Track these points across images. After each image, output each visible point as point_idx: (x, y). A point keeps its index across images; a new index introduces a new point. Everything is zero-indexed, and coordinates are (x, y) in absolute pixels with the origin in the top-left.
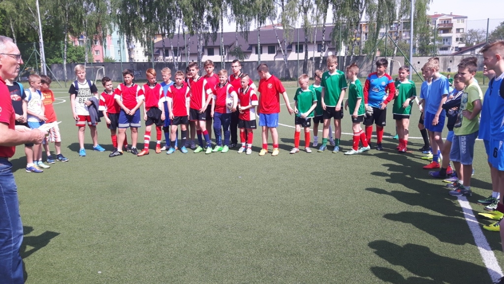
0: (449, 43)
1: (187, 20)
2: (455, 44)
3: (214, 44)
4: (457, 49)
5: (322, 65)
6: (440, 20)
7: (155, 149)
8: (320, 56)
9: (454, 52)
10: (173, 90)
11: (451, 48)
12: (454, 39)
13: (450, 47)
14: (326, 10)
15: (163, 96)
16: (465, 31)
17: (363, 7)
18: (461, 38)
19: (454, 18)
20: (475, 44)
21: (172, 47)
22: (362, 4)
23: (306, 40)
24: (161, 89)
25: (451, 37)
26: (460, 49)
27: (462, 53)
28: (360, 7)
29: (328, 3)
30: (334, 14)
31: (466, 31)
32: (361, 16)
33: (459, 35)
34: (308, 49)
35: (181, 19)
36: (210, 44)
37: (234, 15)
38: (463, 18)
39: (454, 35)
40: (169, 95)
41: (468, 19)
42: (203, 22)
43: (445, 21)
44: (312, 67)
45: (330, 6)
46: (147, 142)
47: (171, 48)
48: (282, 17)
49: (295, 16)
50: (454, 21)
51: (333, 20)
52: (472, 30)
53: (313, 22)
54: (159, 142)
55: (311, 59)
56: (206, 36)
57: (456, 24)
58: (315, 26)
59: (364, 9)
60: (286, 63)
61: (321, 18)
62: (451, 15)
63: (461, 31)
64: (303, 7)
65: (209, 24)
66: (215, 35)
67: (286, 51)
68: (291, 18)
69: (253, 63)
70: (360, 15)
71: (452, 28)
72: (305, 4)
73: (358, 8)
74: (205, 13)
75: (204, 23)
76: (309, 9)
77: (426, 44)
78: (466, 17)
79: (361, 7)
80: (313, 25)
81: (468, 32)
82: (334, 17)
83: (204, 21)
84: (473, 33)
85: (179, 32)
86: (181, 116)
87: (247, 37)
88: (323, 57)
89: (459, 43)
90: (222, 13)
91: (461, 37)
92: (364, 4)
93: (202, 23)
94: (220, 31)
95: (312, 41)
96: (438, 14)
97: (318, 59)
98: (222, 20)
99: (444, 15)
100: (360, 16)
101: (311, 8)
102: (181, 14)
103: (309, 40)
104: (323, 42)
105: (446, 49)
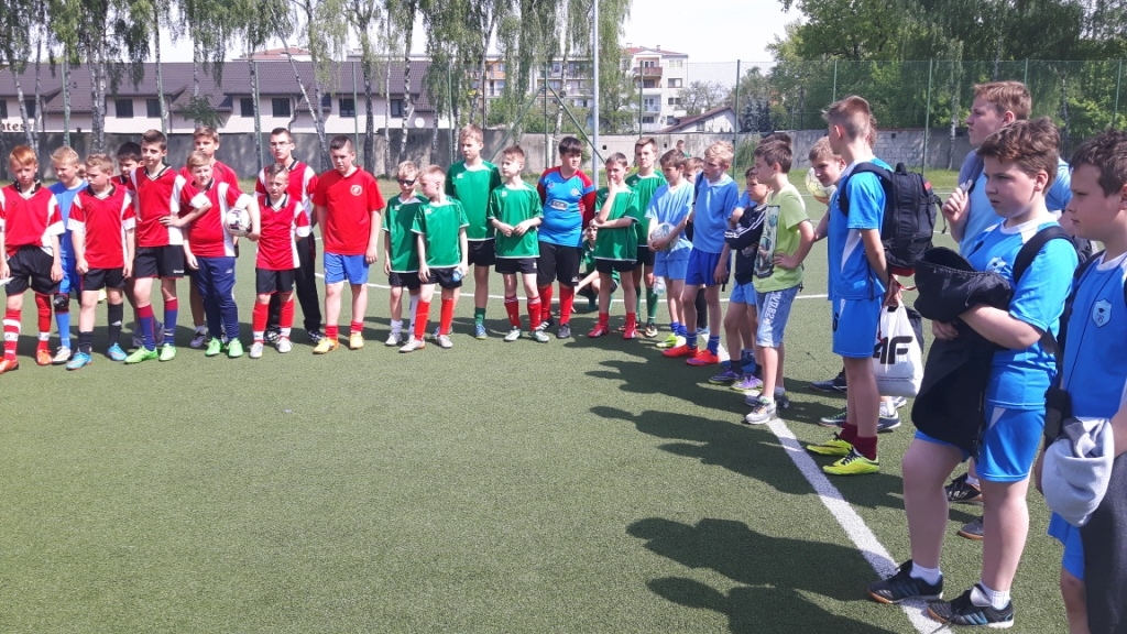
0: (656, 109)
1: (64, 28)
2: (667, 110)
3: (137, 89)
4: (671, 120)
5: (406, 148)
6: (638, 59)
7: (35, 356)
8: (401, 126)
9: (665, 126)
10: (87, 203)
11: (659, 119)
12: (665, 101)
13: (657, 115)
14: (411, 23)
15: (56, 218)
16: (684, 85)
17: (489, 23)
18: (677, 99)
19: (664, 57)
20: (703, 111)
21: (21, 93)
22: (485, 17)
23: (368, 88)
24: (53, 201)
25: (659, 96)
26: (678, 121)
27: (681, 128)
28: (482, 22)
29: (413, 11)
30: (428, 33)
31: (687, 85)
32: (487, 42)
33: (674, 93)
34: (373, 111)
35: (44, 26)
36: (125, 88)
37: (187, 23)
38: (681, 57)
39: (664, 91)
40: (76, 213)
41: (690, 60)
42: (104, 36)
43: (647, 63)
44: (383, 152)
45: (419, 16)
46: (12, 337)
47: (16, 96)
48: (310, 34)
49: (340, 33)
50: (664, 63)
51: (428, 47)
52: (697, 83)
53: (384, 49)
54: (44, 337)
55: (381, 132)
56: (115, 71)
57: (669, 70)
58: (387, 59)
59: (492, 28)
60: (322, 139)
61: (401, 40)
62: (658, 50)
63: (678, 83)
64: (359, 15)
65: (122, 41)
66: (138, 70)
67: (320, 111)
68: (332, 37)
69: (241, 137)
70: (484, 40)
71: (660, 78)
72: (361, 8)
73: (479, 24)
74: (111, 14)
75: (108, 39)
76: (372, 19)
77: (612, 109)
78: (686, 57)
79: (485, 25)
80: (383, 56)
81: (689, 87)
82: (430, 41)
83: (107, 33)
84: (699, 89)
85: (39, 56)
86: (109, 267)
87: (220, 75)
88: (409, 130)
89: (676, 109)
90: (156, 16)
91: (678, 96)
92: (490, 17)
93: (102, 39)
94: (151, 59)
95: (382, 93)
96: (633, 46)
97: (396, 133)
98: (157, 34)
99: (642, 49)
100: (484, 44)
101: (376, 17)
102: (42, 13)
103: (374, 89)
104: (407, 97)
105: (650, 120)
